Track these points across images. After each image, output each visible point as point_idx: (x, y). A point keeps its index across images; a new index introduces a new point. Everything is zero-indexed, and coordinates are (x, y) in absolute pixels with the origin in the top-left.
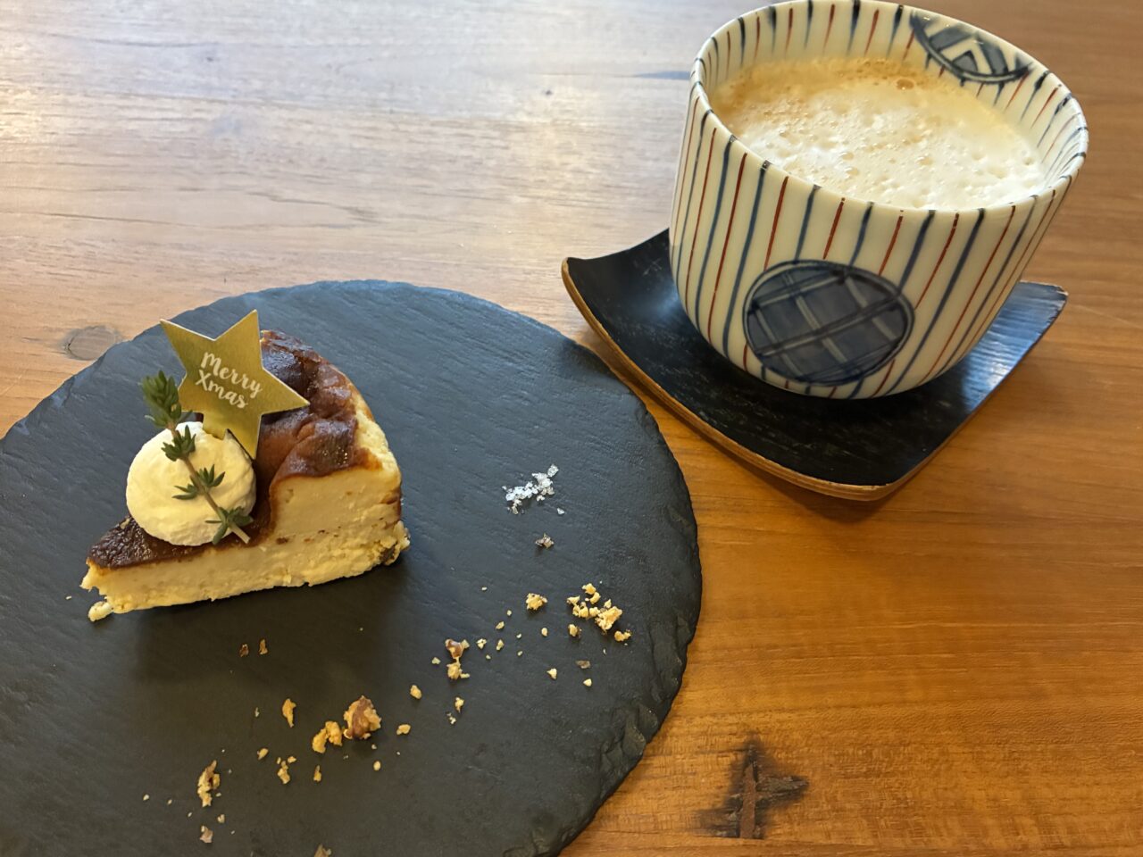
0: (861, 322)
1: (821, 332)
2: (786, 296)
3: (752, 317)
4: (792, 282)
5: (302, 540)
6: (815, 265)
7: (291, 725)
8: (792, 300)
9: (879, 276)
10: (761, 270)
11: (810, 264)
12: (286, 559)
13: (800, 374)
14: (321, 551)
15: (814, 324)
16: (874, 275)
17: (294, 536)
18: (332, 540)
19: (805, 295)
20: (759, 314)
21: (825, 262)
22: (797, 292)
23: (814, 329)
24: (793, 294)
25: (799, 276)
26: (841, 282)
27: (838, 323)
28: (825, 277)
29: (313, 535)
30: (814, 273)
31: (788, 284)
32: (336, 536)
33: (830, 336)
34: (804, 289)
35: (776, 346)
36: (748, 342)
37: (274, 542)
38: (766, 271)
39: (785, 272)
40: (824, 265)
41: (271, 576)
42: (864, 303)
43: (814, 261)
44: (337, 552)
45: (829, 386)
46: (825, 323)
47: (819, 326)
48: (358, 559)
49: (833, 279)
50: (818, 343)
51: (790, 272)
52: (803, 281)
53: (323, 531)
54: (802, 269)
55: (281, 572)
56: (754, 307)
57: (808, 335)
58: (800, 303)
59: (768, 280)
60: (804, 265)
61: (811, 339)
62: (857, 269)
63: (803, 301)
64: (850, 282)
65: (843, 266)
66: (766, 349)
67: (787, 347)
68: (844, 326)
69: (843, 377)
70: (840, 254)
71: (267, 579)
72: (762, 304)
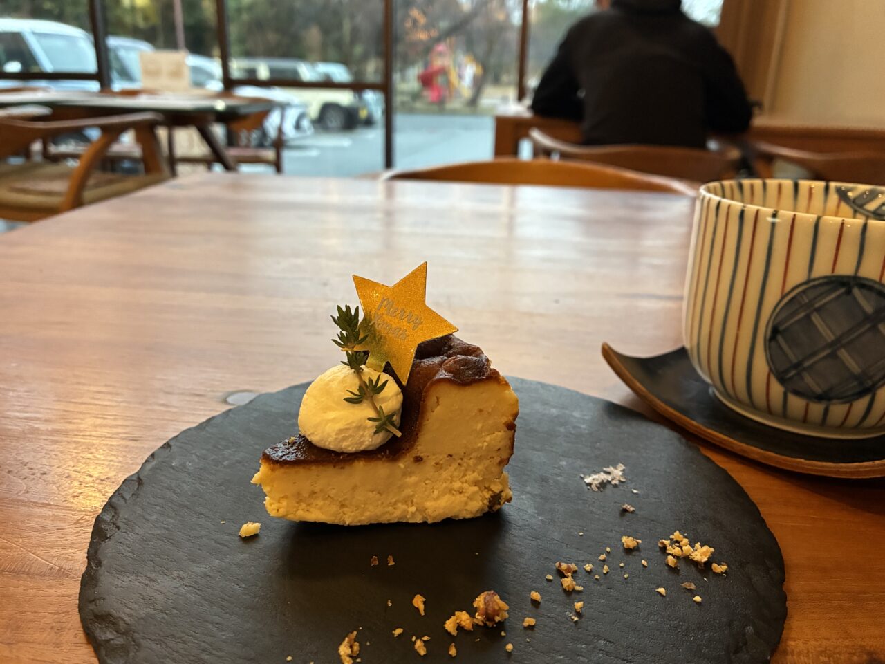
0: (869, 330)
1: (836, 344)
2: (802, 315)
3: (773, 344)
4: (806, 300)
5: (433, 463)
6: (825, 280)
7: (423, 614)
8: (808, 317)
9: (880, 283)
10: (778, 297)
11: (821, 281)
12: (416, 484)
13: (819, 391)
14: (445, 480)
15: (830, 337)
16: (875, 282)
17: (428, 456)
18: (455, 470)
19: (818, 310)
20: (780, 338)
21: (834, 276)
22: (812, 308)
23: (829, 341)
24: (808, 311)
25: (812, 294)
26: (849, 292)
27: (850, 331)
28: (835, 289)
29: (442, 458)
30: (826, 288)
31: (803, 303)
32: (460, 464)
33: (844, 346)
34: (817, 305)
35: (797, 366)
36: (771, 370)
37: (412, 459)
38: (783, 297)
39: (799, 294)
40: (833, 279)
41: (400, 505)
42: (869, 309)
43: (825, 277)
44: (457, 485)
45: (845, 403)
46: (838, 333)
47: (833, 338)
48: (471, 498)
49: (842, 290)
50: (833, 356)
51: (804, 292)
52: (815, 299)
53: (451, 456)
54: (814, 287)
55: (408, 501)
56: (775, 332)
57: (824, 348)
58: (816, 319)
59: (787, 304)
60: (816, 283)
61: (828, 351)
62: (860, 278)
63: (817, 316)
64: (856, 292)
65: (848, 277)
66: (787, 371)
67: (807, 364)
68: (856, 334)
69: (857, 390)
70: (846, 268)
71: (395, 508)
72: (781, 328)
